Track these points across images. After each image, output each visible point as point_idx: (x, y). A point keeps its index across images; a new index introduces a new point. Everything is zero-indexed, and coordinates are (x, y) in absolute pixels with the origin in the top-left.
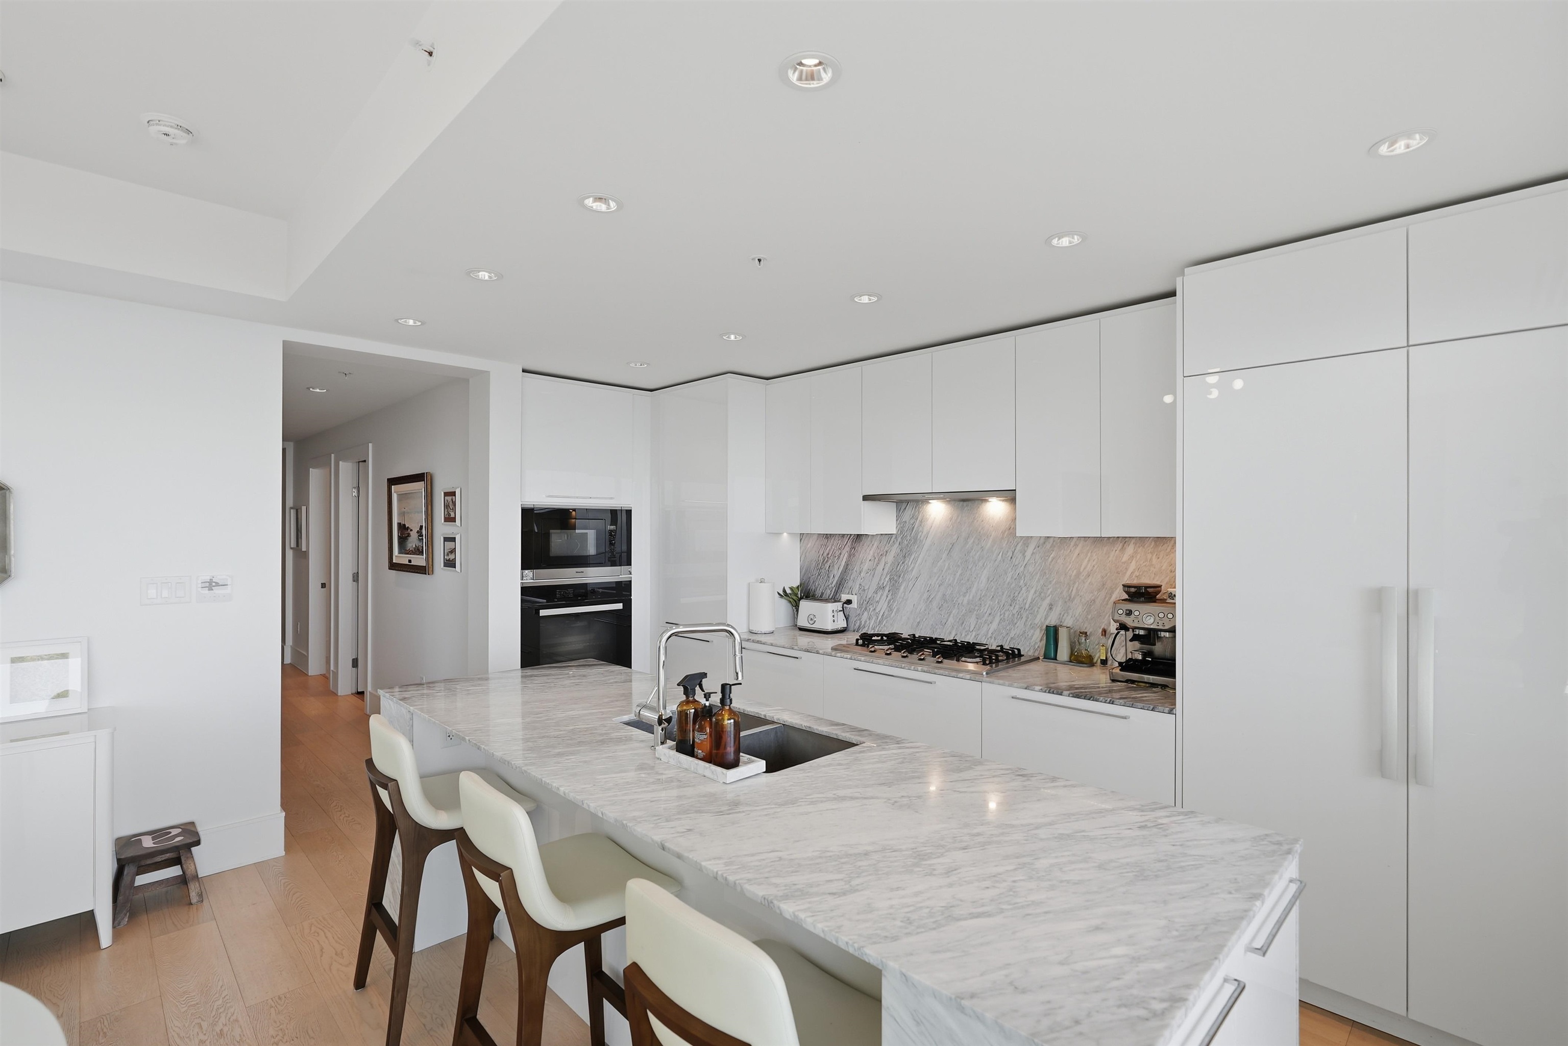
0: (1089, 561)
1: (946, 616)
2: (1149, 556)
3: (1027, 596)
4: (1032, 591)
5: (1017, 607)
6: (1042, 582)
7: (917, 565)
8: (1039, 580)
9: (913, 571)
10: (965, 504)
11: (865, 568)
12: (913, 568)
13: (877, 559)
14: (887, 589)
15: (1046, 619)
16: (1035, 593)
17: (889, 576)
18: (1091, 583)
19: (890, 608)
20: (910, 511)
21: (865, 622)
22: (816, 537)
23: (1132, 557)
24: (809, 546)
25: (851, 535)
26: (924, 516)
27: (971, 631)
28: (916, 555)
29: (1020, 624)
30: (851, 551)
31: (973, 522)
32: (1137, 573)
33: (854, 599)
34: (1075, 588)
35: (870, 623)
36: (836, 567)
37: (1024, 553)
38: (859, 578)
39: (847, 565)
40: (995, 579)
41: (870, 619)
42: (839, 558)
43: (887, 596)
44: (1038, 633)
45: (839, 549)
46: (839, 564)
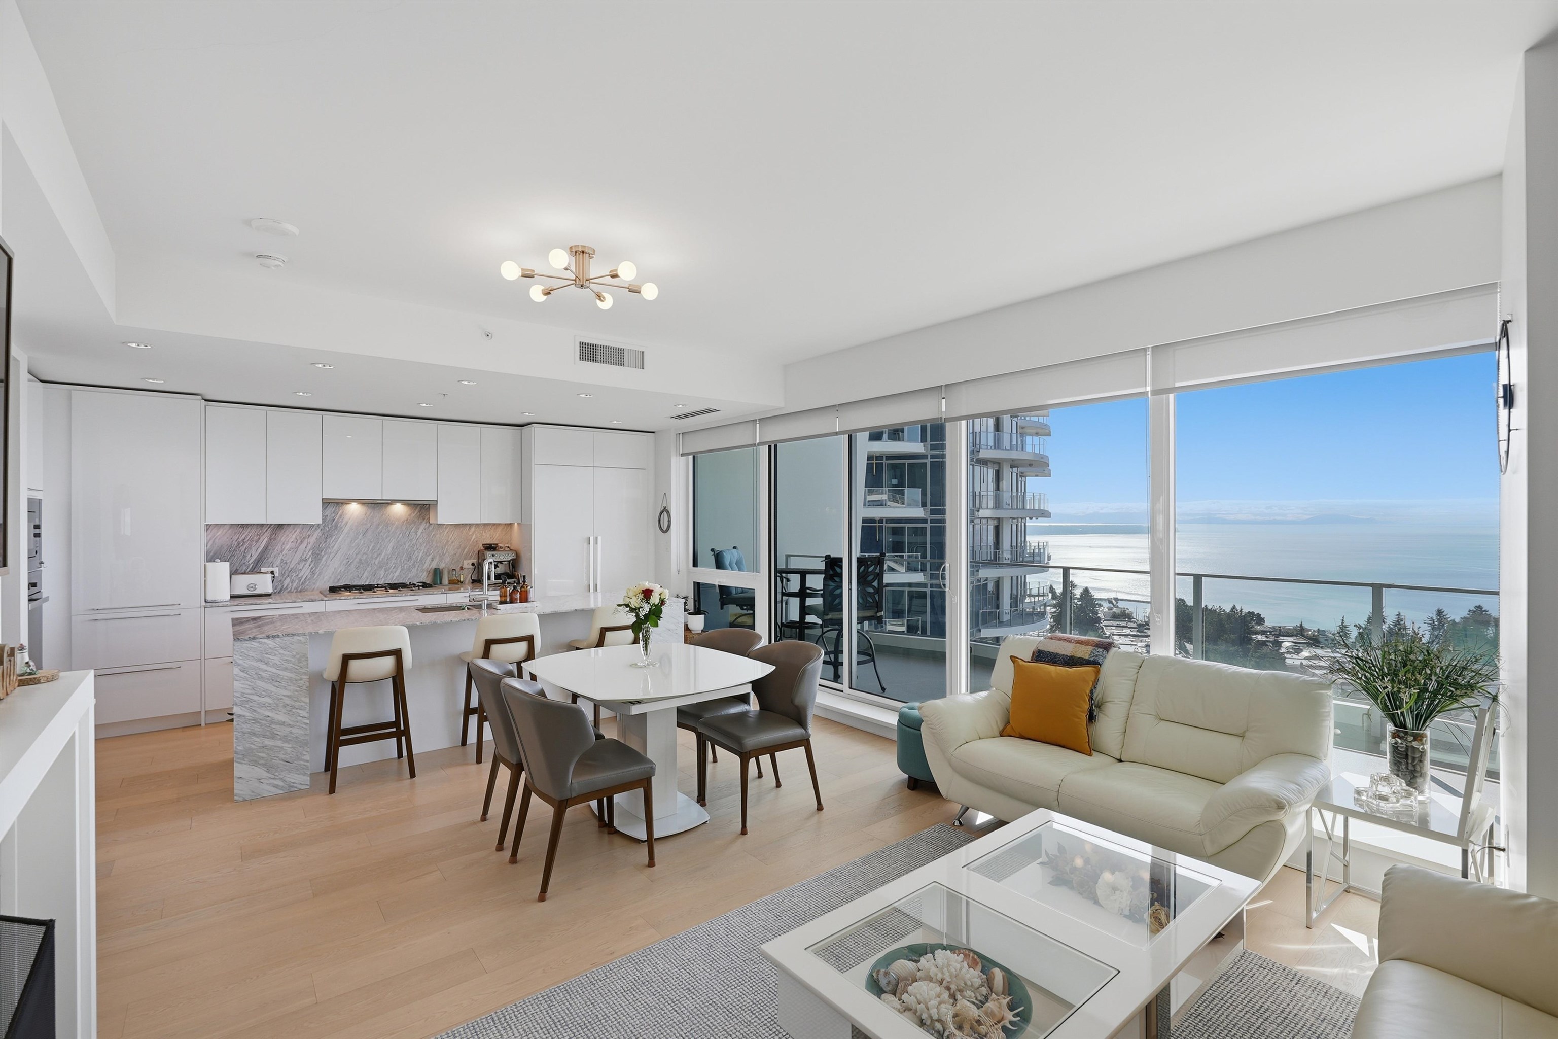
0: (453, 535)
1: (362, 572)
3: (418, 556)
4: (422, 553)
6: (427, 547)
7: (338, 543)
8: (425, 547)
9: (333, 548)
10: (376, 507)
11: (287, 547)
12: (334, 545)
13: (299, 541)
14: (310, 560)
15: (429, 567)
17: (311, 551)
18: (454, 546)
19: (313, 573)
20: (330, 510)
21: (287, 585)
22: (228, 527)
23: (473, 533)
24: (218, 534)
25: (271, 525)
26: (344, 514)
28: (337, 537)
29: (414, 570)
30: (271, 535)
31: (382, 515)
33: (276, 570)
34: (446, 549)
35: (292, 586)
36: (254, 549)
38: (281, 556)
39: (266, 548)
40: (398, 548)
41: (292, 583)
42: (257, 542)
43: (310, 565)
44: (425, 574)
45: (257, 535)
46: (257, 546)
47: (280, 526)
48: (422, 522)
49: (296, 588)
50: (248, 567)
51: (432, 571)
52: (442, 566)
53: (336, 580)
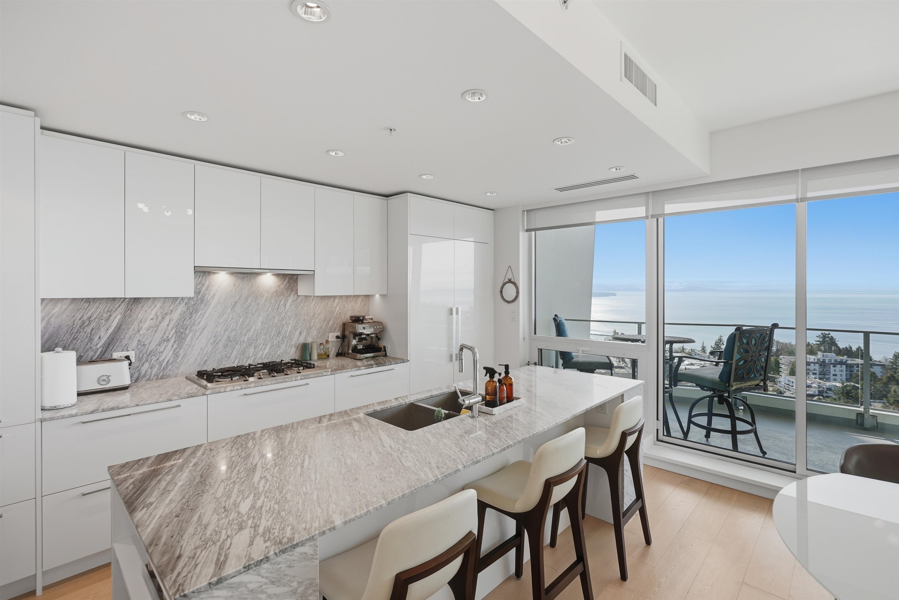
0: (319, 307)
1: (230, 351)
2: (344, 303)
3: (287, 330)
4: (290, 327)
5: (281, 337)
6: (295, 321)
7: (204, 318)
8: (294, 320)
9: (199, 324)
10: (245, 276)
11: (146, 325)
12: (200, 321)
13: (160, 318)
14: (173, 339)
15: (298, 340)
16: (292, 327)
17: (174, 330)
18: (320, 319)
19: (176, 354)
21: (146, 371)
22: (68, 302)
23: (337, 304)
24: (54, 311)
26: (210, 283)
27: (250, 357)
28: (204, 311)
29: (283, 346)
30: (126, 311)
31: (251, 287)
32: (339, 312)
33: (132, 355)
34: (313, 322)
35: (151, 372)
36: (103, 329)
37: (285, 305)
38: (138, 335)
39: (119, 328)
40: (267, 322)
41: (151, 368)
42: (107, 320)
43: (172, 346)
44: (293, 349)
45: (108, 311)
46: (106, 326)
47: (136, 301)
48: (290, 294)
49: (157, 375)
50: (96, 352)
51: (300, 347)
52: (309, 340)
53: (202, 363)
